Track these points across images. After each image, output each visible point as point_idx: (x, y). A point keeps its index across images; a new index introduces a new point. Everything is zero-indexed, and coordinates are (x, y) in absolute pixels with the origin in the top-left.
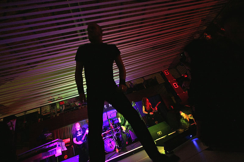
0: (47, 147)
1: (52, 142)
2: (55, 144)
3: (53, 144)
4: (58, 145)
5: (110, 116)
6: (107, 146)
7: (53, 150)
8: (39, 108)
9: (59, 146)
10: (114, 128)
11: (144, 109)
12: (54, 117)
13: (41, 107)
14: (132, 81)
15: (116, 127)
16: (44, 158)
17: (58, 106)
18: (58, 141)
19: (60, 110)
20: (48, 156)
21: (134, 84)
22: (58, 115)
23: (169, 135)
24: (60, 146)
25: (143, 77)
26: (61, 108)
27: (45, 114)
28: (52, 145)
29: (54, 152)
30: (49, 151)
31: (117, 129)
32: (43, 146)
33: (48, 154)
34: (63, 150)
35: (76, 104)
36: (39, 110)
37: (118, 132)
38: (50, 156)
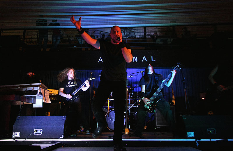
0: (24, 89)
1: (32, 84)
2: (36, 89)
3: (33, 89)
4: (39, 92)
5: (131, 77)
6: (112, 120)
7: (31, 97)
8: (23, 31)
9: (41, 93)
10: (131, 98)
11: (213, 74)
12: (42, 51)
13: (25, 30)
15: (134, 96)
16: (17, 104)
17: (50, 36)
18: (40, 86)
19: (53, 43)
20: (22, 103)
22: (48, 50)
23: (229, 140)
24: (42, 95)
26: (55, 40)
27: (30, 44)
28: (31, 89)
29: (33, 100)
30: (26, 96)
31: (136, 101)
32: (18, 87)
33: (24, 100)
34: (46, 102)
35: (79, 40)
36: (22, 34)
37: (135, 105)
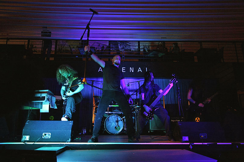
1: (40, 91)
2: (43, 95)
3: (41, 95)
4: (47, 99)
6: (112, 124)
7: (39, 102)
8: (27, 41)
14: (179, 43)
18: (47, 93)
20: (31, 108)
21: (180, 48)
22: (51, 59)
23: (218, 143)
24: (49, 101)
25: (200, 42)
28: (39, 95)
29: (40, 105)
33: (32, 105)
34: (52, 107)
35: (81, 51)
36: (26, 43)
38: (33, 108)
